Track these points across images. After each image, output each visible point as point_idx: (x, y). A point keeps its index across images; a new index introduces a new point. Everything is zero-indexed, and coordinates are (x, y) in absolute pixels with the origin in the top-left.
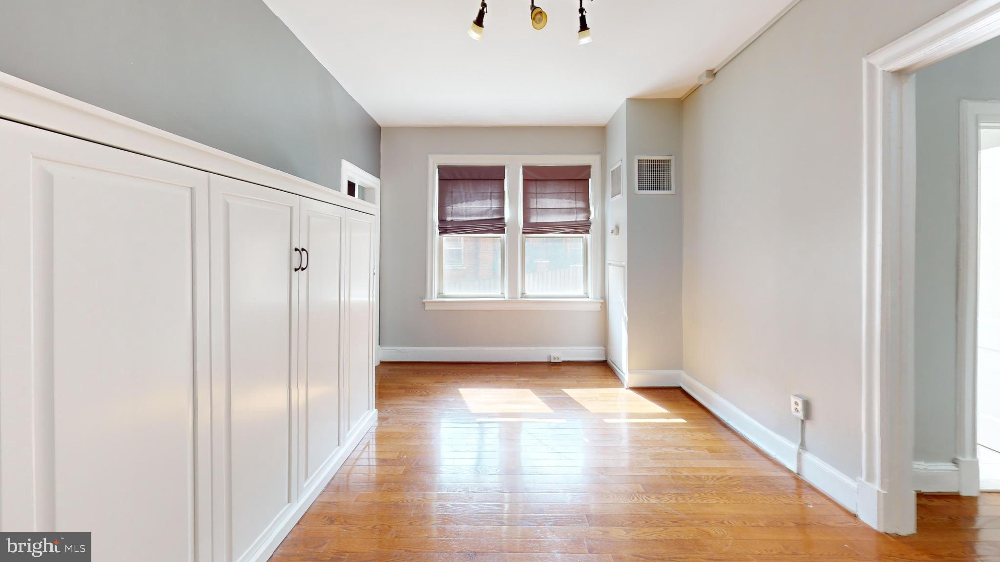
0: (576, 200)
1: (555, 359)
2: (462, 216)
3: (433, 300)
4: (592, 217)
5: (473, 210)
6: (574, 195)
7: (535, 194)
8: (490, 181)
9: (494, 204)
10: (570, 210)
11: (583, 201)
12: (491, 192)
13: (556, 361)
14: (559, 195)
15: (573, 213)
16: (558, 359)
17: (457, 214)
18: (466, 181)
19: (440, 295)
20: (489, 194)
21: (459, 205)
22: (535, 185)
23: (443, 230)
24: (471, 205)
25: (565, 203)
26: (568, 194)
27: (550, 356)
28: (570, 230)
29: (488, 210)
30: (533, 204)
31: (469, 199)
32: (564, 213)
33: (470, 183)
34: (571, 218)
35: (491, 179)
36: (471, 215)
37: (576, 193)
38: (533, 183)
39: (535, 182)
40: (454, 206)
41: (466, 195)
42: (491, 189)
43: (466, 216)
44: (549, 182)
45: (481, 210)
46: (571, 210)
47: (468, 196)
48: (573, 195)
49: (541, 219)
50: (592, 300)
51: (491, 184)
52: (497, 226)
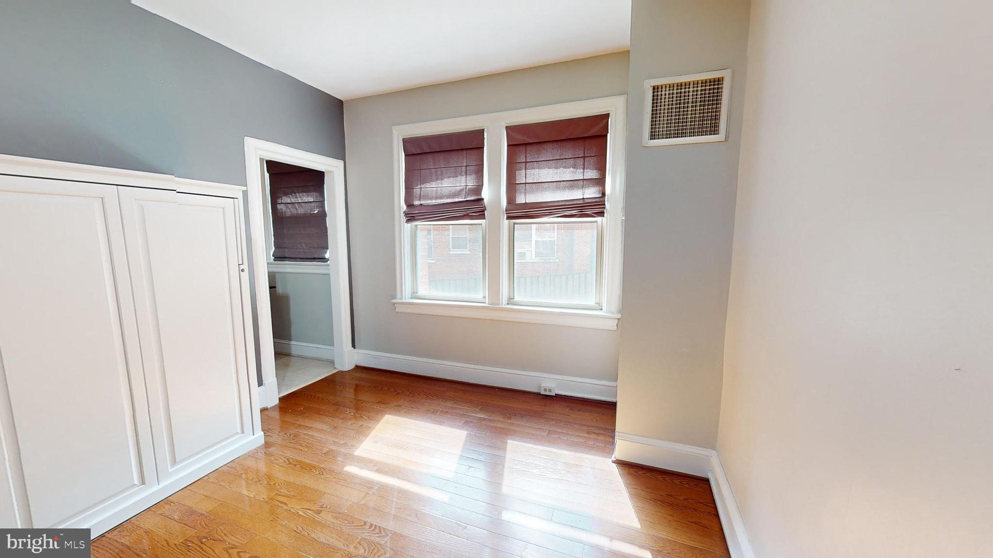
0: (584, 169)
1: (545, 390)
2: (431, 199)
3: (404, 301)
4: (608, 191)
5: (446, 191)
6: (582, 161)
7: (524, 164)
8: (465, 152)
9: (470, 182)
10: (573, 184)
11: (596, 169)
12: (466, 166)
13: (548, 393)
14: (558, 162)
15: (578, 187)
16: (550, 391)
17: (427, 197)
18: (436, 154)
19: (414, 295)
20: (464, 168)
21: (428, 185)
22: (524, 151)
23: (411, 217)
24: (442, 184)
25: (567, 174)
26: (572, 161)
27: (540, 387)
28: (573, 212)
29: (462, 190)
30: (521, 177)
31: (440, 177)
32: (564, 188)
33: (441, 156)
34: (576, 195)
35: (467, 149)
36: (441, 198)
37: (584, 157)
38: (522, 149)
39: (524, 146)
40: (422, 186)
41: (436, 172)
42: (466, 162)
43: (436, 198)
44: (544, 146)
45: (453, 189)
46: (576, 182)
47: (439, 173)
48: (580, 162)
49: (532, 198)
50: (605, 314)
51: (466, 154)
52: (476, 210)
